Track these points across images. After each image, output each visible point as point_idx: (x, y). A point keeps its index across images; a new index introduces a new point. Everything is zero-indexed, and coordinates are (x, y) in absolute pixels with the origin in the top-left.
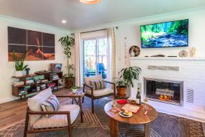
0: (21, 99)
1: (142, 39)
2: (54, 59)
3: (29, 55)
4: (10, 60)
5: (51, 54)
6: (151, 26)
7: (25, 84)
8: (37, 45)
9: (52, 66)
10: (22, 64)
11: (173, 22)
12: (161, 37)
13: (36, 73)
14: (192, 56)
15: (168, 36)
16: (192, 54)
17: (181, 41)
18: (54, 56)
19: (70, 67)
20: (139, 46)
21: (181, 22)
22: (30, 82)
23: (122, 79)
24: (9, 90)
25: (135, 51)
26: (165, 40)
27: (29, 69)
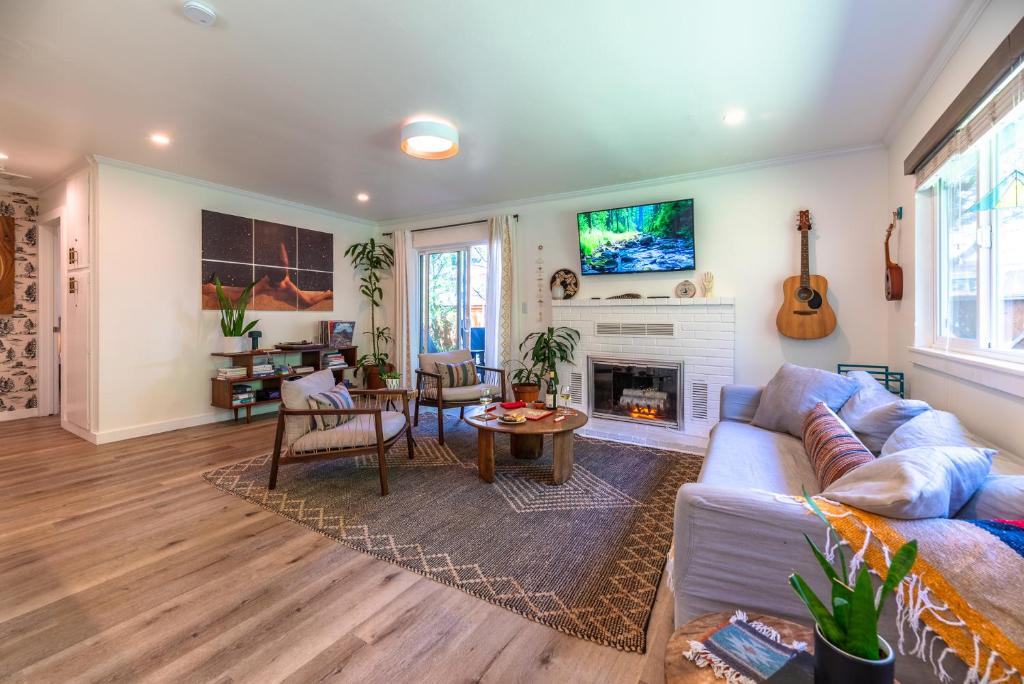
0: (236, 419)
1: (582, 251)
2: (331, 308)
3: (258, 293)
4: (206, 305)
5: (321, 293)
6: (605, 215)
7: (250, 376)
8: (282, 263)
9: (326, 328)
10: (241, 317)
11: (657, 206)
12: (630, 245)
13: (277, 347)
14: (704, 296)
15: (647, 244)
16: (705, 291)
17: (677, 257)
18: (330, 298)
19: (379, 334)
20: (576, 269)
21: (676, 205)
22: (262, 369)
23: (529, 363)
24: (205, 391)
25: (565, 283)
26: (641, 255)
27: (259, 334)
